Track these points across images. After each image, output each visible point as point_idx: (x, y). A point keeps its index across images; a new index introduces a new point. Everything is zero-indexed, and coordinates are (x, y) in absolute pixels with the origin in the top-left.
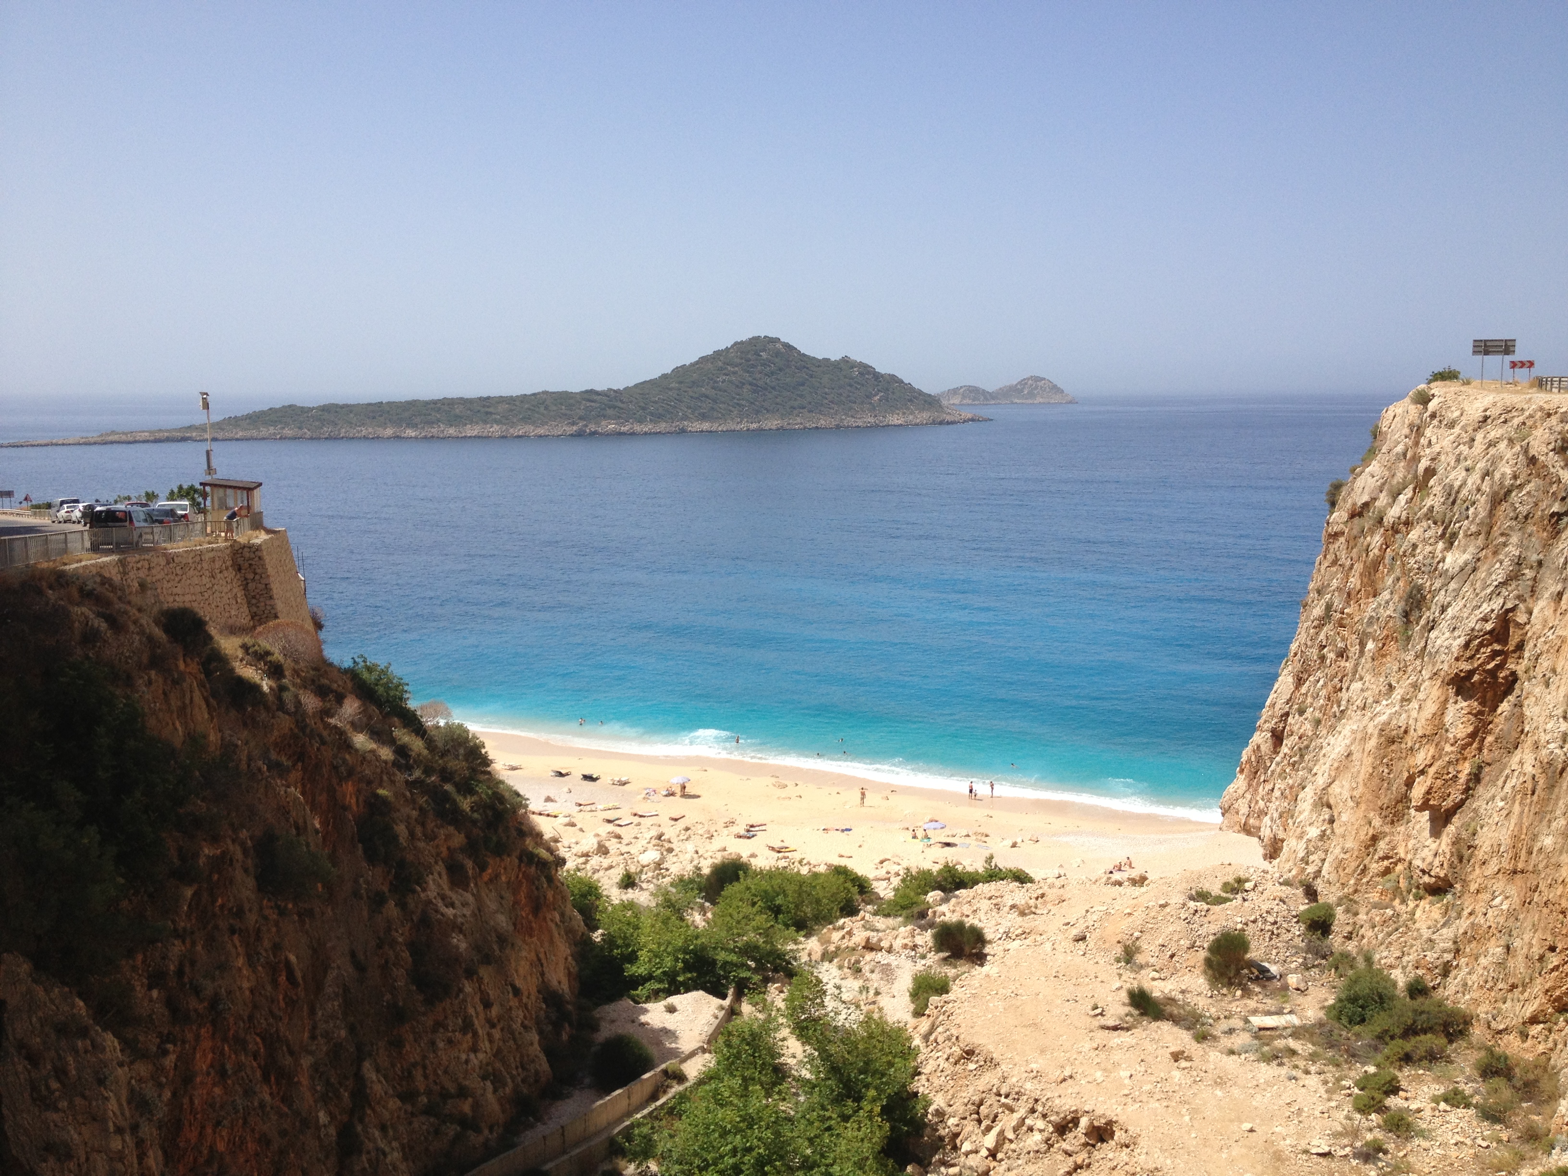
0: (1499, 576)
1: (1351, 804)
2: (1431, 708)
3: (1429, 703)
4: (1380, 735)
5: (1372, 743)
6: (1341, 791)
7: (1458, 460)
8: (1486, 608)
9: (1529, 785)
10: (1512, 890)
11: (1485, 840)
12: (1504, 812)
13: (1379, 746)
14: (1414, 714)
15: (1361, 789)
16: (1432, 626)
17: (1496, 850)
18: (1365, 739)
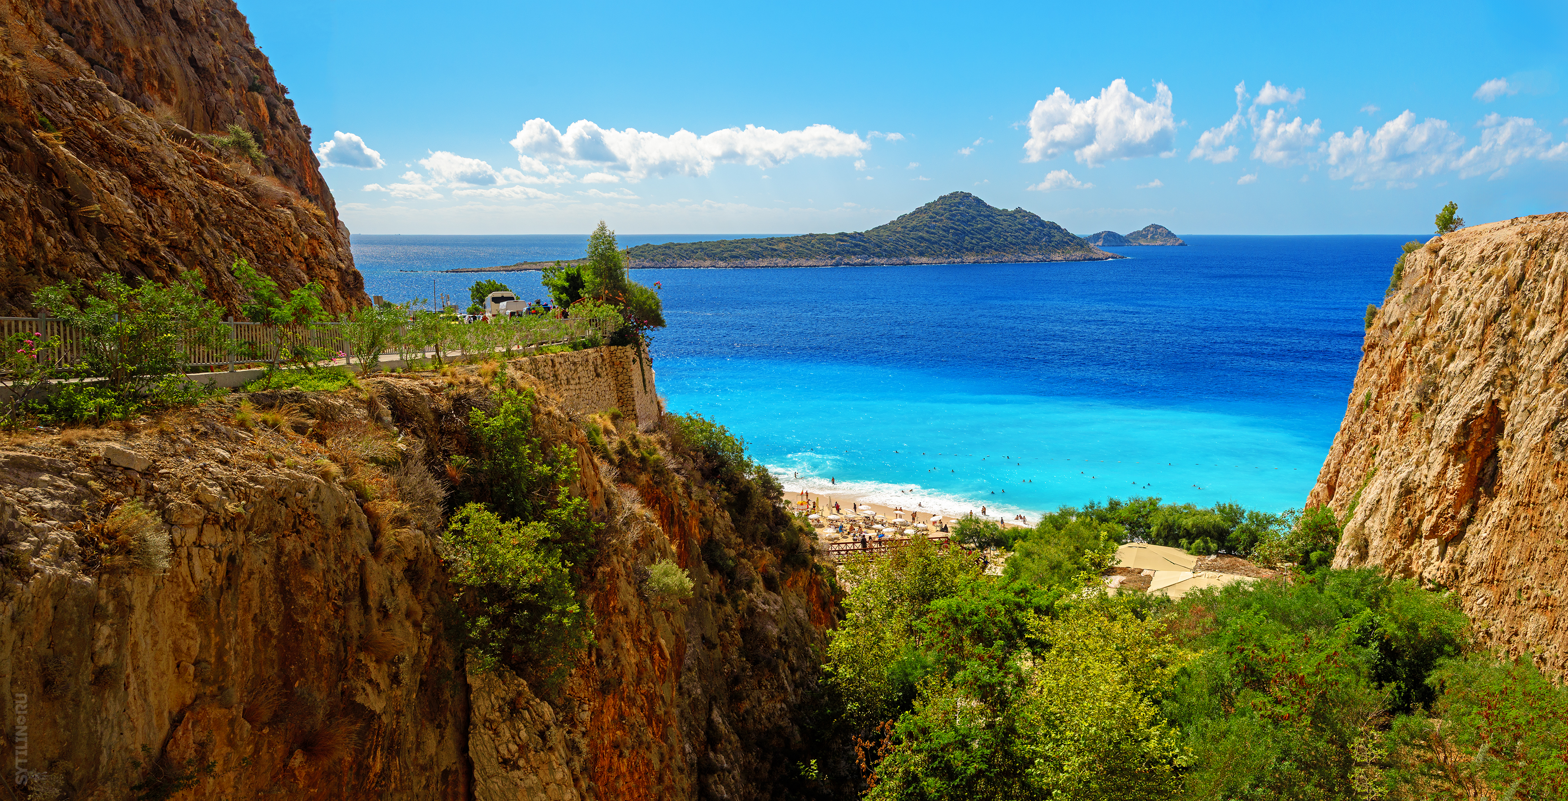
0: (1487, 377)
1: (1379, 534)
2: (1437, 468)
3: (1436, 464)
4: (1401, 487)
5: (1396, 492)
6: (1374, 525)
7: (1460, 294)
8: (1478, 399)
9: (1505, 523)
10: (1489, 594)
11: (1472, 561)
12: (1487, 541)
13: (1400, 495)
14: (1425, 472)
15: (1387, 523)
16: (1440, 410)
17: (1480, 566)
18: (1389, 490)
